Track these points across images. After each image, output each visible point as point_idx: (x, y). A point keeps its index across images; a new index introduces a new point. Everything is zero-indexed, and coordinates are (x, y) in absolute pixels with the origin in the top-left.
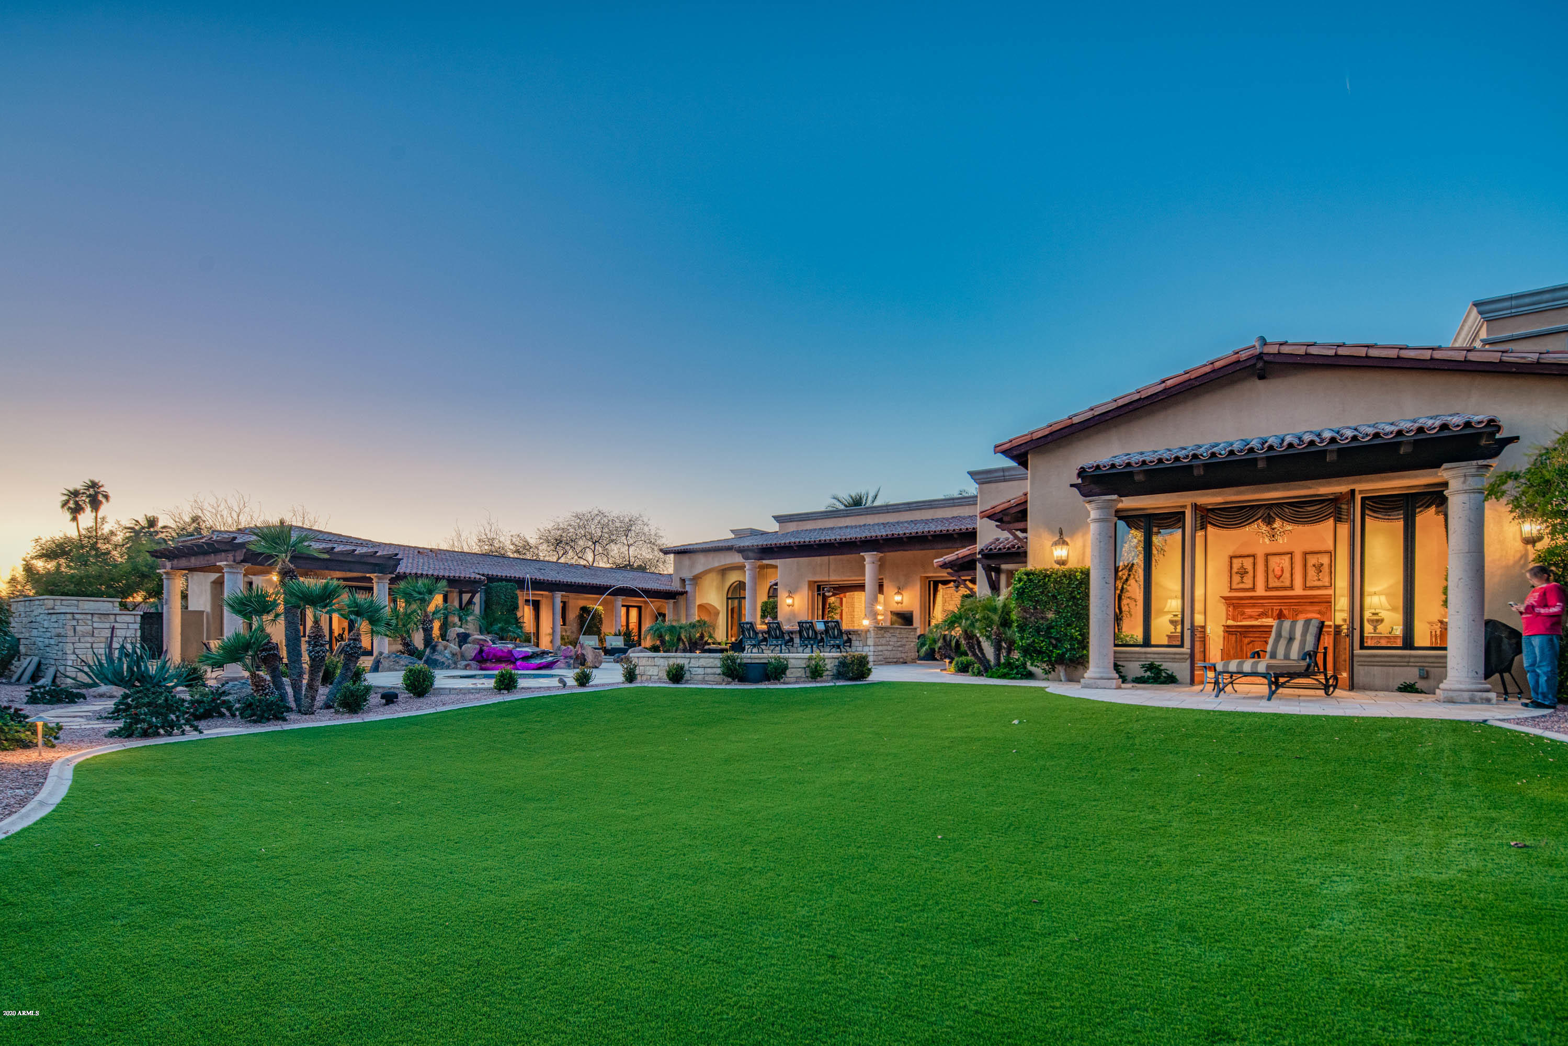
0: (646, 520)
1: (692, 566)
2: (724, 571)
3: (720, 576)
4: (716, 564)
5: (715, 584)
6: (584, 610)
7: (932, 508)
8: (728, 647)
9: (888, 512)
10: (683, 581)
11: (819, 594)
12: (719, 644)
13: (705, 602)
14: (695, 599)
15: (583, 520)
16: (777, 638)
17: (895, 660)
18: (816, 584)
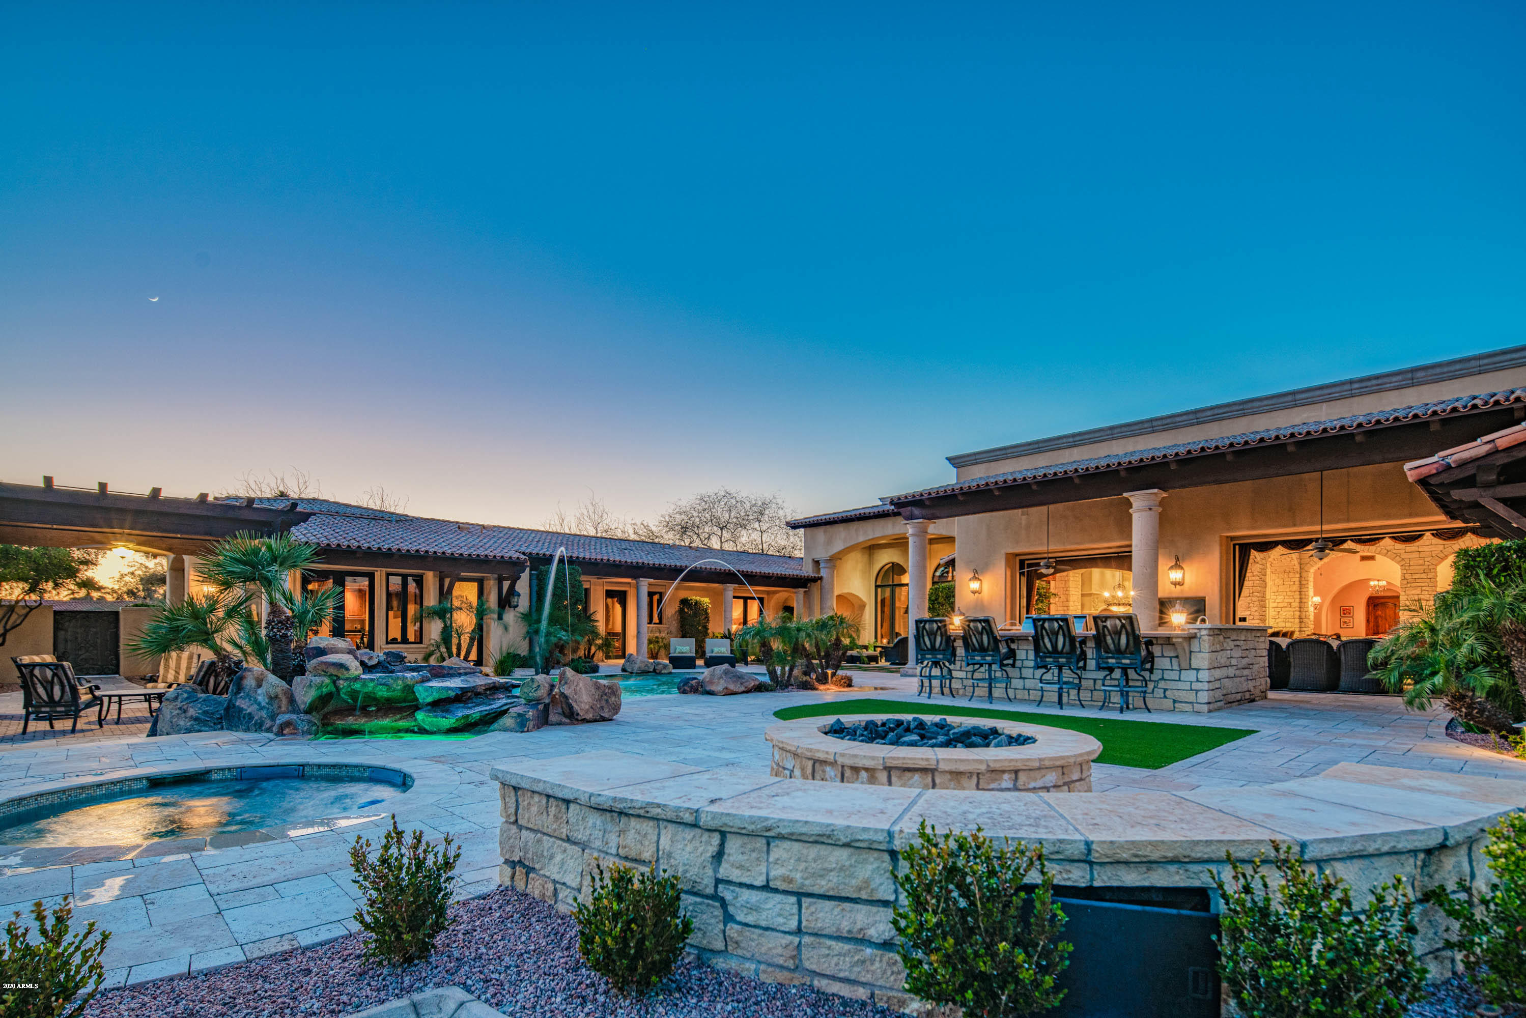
0: (780, 501)
1: (829, 542)
2: (871, 549)
3: (866, 557)
4: (861, 539)
5: (860, 566)
6: (685, 602)
7: (1244, 415)
8: (877, 653)
9: (1153, 432)
10: (817, 563)
11: (1022, 574)
12: (866, 647)
13: (846, 591)
14: (833, 588)
15: (707, 503)
16: (983, 650)
17: (1239, 697)
18: (1018, 559)
